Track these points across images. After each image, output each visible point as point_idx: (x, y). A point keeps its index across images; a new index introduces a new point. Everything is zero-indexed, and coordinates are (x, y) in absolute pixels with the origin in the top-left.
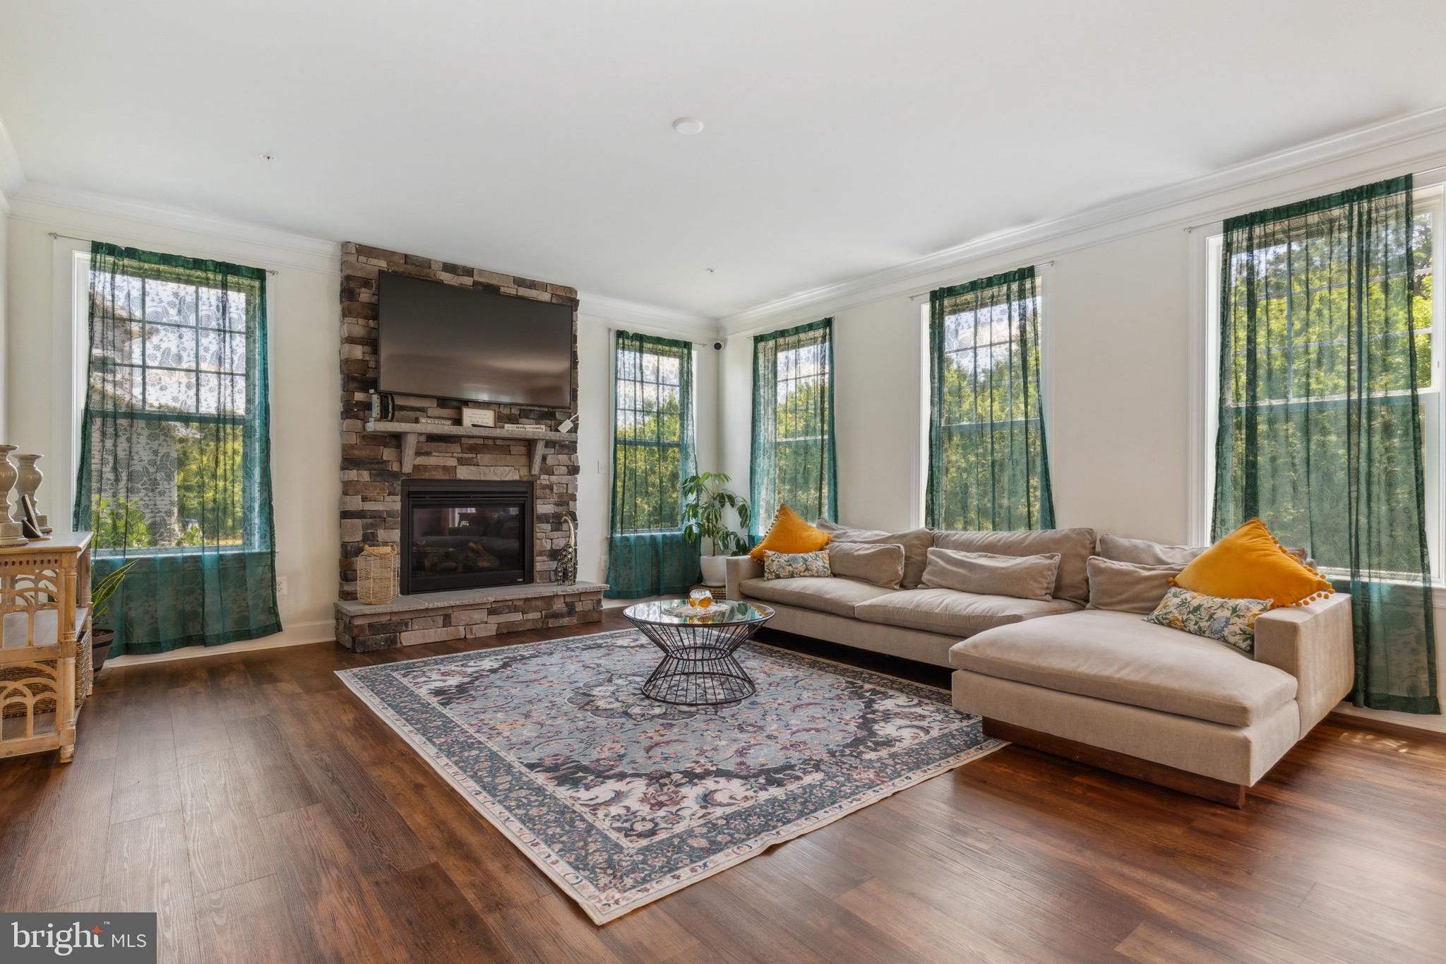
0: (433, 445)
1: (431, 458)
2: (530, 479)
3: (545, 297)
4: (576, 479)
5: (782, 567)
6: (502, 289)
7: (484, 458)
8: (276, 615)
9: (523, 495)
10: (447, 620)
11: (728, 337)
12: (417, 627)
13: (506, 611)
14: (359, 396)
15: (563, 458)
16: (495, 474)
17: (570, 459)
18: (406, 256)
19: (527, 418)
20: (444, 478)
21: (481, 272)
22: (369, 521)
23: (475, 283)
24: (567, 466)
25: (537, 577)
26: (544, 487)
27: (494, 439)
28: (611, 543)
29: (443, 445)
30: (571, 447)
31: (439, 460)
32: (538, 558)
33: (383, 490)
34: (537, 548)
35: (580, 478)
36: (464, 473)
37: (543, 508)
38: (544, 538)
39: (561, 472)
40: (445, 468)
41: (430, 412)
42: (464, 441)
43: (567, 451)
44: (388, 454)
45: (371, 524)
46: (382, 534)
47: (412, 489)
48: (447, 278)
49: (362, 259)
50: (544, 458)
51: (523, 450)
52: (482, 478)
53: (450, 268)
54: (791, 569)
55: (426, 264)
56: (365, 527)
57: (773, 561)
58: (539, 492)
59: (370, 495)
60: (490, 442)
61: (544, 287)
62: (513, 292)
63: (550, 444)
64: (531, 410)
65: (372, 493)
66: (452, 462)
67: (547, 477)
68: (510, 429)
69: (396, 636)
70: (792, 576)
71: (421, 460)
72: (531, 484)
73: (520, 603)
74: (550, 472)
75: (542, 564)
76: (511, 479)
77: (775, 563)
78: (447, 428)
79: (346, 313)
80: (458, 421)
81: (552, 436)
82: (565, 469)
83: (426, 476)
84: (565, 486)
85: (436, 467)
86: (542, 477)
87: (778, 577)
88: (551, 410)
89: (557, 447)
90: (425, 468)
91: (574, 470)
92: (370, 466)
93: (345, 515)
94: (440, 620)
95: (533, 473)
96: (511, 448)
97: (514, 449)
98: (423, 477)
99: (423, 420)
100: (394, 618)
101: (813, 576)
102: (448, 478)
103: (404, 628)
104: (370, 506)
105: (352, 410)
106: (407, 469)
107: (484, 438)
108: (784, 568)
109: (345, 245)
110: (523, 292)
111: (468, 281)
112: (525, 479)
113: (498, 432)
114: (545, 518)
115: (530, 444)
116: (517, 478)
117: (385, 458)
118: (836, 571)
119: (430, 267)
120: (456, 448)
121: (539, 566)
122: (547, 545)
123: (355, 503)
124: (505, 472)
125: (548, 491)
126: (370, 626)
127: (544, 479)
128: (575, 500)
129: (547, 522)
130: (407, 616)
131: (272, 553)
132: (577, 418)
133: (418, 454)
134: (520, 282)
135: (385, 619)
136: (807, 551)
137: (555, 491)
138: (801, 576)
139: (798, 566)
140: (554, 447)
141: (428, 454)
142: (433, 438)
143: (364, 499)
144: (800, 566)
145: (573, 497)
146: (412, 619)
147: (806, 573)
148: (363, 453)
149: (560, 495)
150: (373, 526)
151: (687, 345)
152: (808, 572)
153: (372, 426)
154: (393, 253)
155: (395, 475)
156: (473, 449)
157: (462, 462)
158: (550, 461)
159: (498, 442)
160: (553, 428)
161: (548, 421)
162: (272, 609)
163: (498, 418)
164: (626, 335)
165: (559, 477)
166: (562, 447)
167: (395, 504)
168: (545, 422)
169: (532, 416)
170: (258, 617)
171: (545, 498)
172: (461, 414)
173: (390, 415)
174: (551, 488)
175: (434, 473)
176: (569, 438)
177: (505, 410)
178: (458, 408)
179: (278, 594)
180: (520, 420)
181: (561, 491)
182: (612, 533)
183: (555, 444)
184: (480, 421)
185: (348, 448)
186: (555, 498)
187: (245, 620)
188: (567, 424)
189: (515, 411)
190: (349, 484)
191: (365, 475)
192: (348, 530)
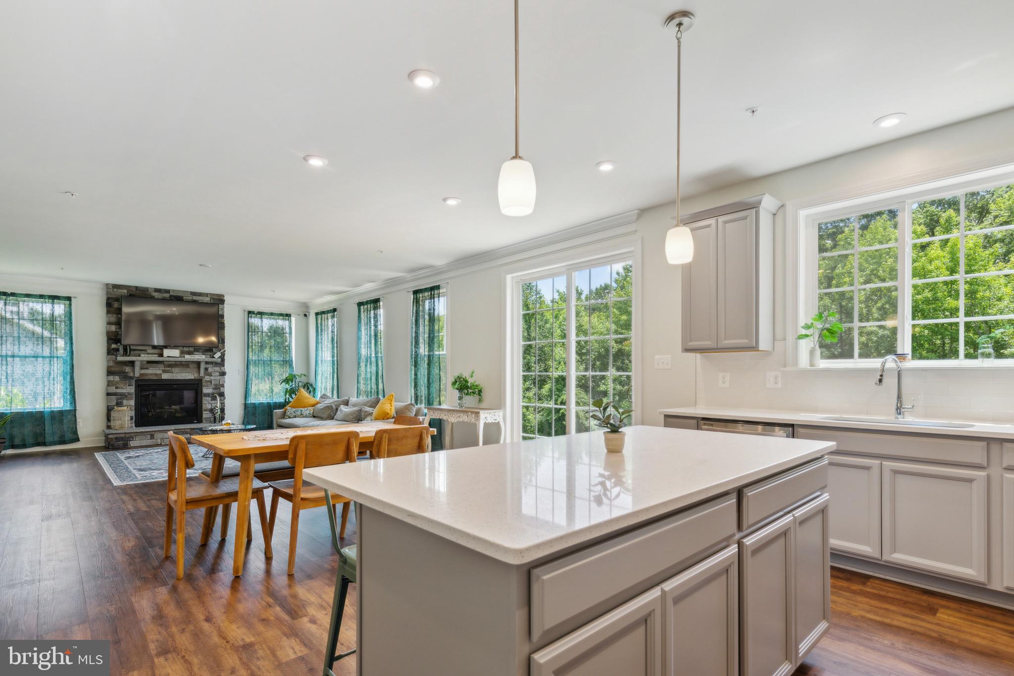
0: (149, 365)
1: (149, 370)
2: (199, 378)
3: (207, 300)
4: (224, 378)
6: (184, 298)
7: (176, 370)
8: (77, 434)
9: (196, 386)
10: (152, 437)
11: (310, 311)
12: (137, 439)
14: (114, 346)
15: (217, 369)
16: (181, 376)
17: (221, 369)
18: (136, 287)
19: (198, 352)
20: (155, 378)
22: (119, 397)
24: (219, 372)
25: (204, 420)
26: (207, 382)
27: (180, 361)
28: (246, 406)
29: (154, 365)
30: (222, 363)
31: (153, 372)
32: (204, 412)
33: (126, 384)
34: (204, 408)
35: (227, 378)
36: (165, 376)
37: (206, 390)
38: (207, 403)
39: (216, 375)
40: (156, 375)
41: (147, 352)
42: (165, 363)
43: (219, 366)
44: (128, 369)
46: (125, 402)
47: (140, 383)
48: (156, 295)
49: (115, 290)
50: (206, 369)
51: (196, 366)
52: (175, 378)
53: (158, 290)
54: (295, 414)
56: (117, 399)
58: (204, 384)
59: (120, 386)
60: (179, 363)
62: (190, 298)
63: (207, 363)
64: (200, 349)
66: (159, 372)
68: (188, 357)
69: (127, 441)
70: (295, 417)
71: (143, 371)
72: (200, 380)
73: (188, 430)
74: (210, 375)
75: (206, 415)
76: (190, 378)
77: (289, 412)
78: (155, 358)
79: (108, 311)
80: (161, 355)
81: (210, 360)
82: (218, 373)
83: (147, 378)
84: (218, 380)
85: (152, 374)
86: (206, 377)
87: (290, 418)
88: (211, 348)
89: (214, 364)
90: (146, 375)
91: (223, 374)
92: (119, 374)
93: (108, 394)
94: (149, 437)
95: (201, 375)
96: (189, 365)
97: (191, 366)
98: (145, 378)
99: (142, 355)
100: (127, 435)
101: (304, 417)
102: (157, 378)
103: (132, 439)
104: (119, 391)
105: (111, 352)
106: (137, 374)
107: (175, 361)
108: (292, 414)
109: (108, 285)
110: (195, 298)
112: (197, 378)
113: (182, 359)
114: (208, 395)
115: (198, 364)
116: (193, 378)
117: (126, 371)
118: (314, 415)
120: (161, 366)
121: (204, 416)
122: (209, 407)
123: (113, 389)
124: (187, 375)
125: (209, 383)
126: (116, 438)
127: (207, 378)
128: (224, 387)
129: (209, 397)
130: (133, 435)
131: (75, 410)
132: (225, 351)
133: (142, 368)
135: (122, 435)
136: (304, 407)
137: (213, 383)
138: (299, 417)
139: (298, 413)
140: (212, 364)
141: (146, 369)
142: (149, 362)
143: (116, 388)
145: (223, 386)
146: (136, 436)
148: (117, 369)
149: (216, 385)
150: (121, 399)
151: (290, 315)
152: (302, 416)
153: (120, 358)
155: (131, 378)
156: (169, 366)
157: (164, 371)
158: (210, 370)
159: (183, 363)
160: (211, 356)
161: (209, 353)
162: (75, 432)
163: (182, 353)
164: (253, 313)
165: (215, 378)
166: (216, 364)
167: (132, 390)
168: (207, 353)
169: (200, 351)
170: (69, 436)
171: (207, 386)
172: (163, 352)
173: (128, 353)
174: (211, 382)
175: (150, 376)
176: (219, 360)
177: (186, 349)
178: (162, 349)
179: (78, 426)
180: (194, 353)
181: (216, 383)
182: (246, 401)
183: (212, 363)
184: (173, 354)
185: (109, 367)
186: (212, 386)
187: (60, 437)
188: (217, 355)
189: (192, 349)
190: (108, 381)
191: (116, 378)
192: (108, 400)
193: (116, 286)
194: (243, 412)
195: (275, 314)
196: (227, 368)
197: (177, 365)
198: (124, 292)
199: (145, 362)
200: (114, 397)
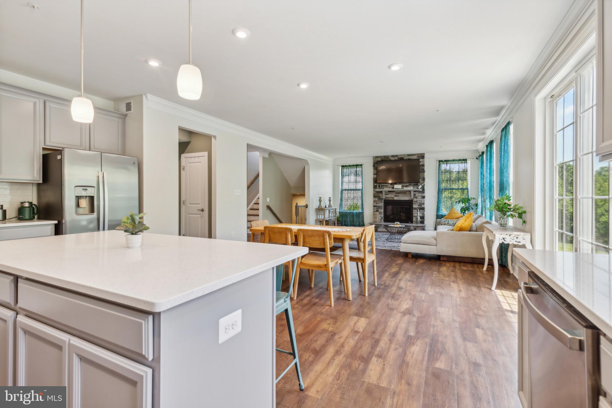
0: (389, 193)
3: (415, 157)
4: (424, 200)
6: (404, 158)
7: (400, 195)
8: (364, 223)
9: (410, 203)
10: (387, 227)
14: (375, 184)
15: (420, 194)
16: (402, 198)
18: (384, 156)
19: (411, 185)
21: (399, 155)
23: (398, 158)
24: (421, 196)
25: (414, 223)
28: (437, 216)
29: (391, 193)
30: (423, 191)
31: (391, 196)
33: (380, 202)
34: (414, 215)
35: (426, 199)
36: (396, 198)
37: (415, 206)
38: (415, 213)
40: (392, 197)
41: (390, 186)
42: (395, 192)
44: (380, 195)
46: (380, 210)
47: (385, 201)
48: (392, 159)
49: (376, 159)
50: (415, 195)
51: (409, 193)
52: (400, 199)
53: (393, 156)
58: (414, 203)
59: (378, 203)
60: (402, 192)
61: (414, 155)
62: (407, 158)
63: (415, 191)
66: (393, 196)
67: (416, 199)
68: (405, 189)
71: (386, 196)
72: (412, 201)
74: (416, 198)
75: (414, 219)
78: (391, 189)
79: (374, 169)
80: (393, 188)
81: (417, 190)
83: (388, 199)
84: (421, 201)
85: (390, 197)
88: (417, 183)
90: (388, 197)
91: (424, 197)
92: (377, 197)
93: (374, 206)
95: (411, 198)
97: (407, 193)
99: (386, 188)
102: (392, 199)
104: (378, 205)
105: (375, 187)
106: (384, 198)
109: (373, 157)
110: (410, 157)
111: (397, 158)
112: (410, 200)
113: (402, 190)
114: (416, 209)
115: (410, 191)
116: (408, 199)
119: (389, 157)
122: (416, 215)
124: (405, 198)
125: (416, 202)
127: (415, 200)
130: (379, 225)
131: (363, 212)
132: (424, 185)
133: (386, 194)
134: (409, 155)
137: (418, 202)
141: (388, 195)
142: (389, 191)
143: (376, 203)
144: (447, 222)
145: (423, 204)
147: (448, 224)
148: (376, 195)
149: (420, 203)
150: (378, 208)
151: (466, 160)
153: (378, 190)
154: (381, 156)
155: (382, 199)
156: (398, 193)
157: (395, 196)
158: (417, 195)
159: (403, 192)
160: (417, 188)
161: (416, 186)
162: (363, 222)
163: (403, 186)
164: (442, 161)
165: (419, 199)
166: (420, 192)
167: (382, 204)
168: (414, 186)
170: (361, 223)
172: (394, 186)
173: (380, 188)
176: (421, 190)
177: (405, 184)
179: (364, 219)
180: (409, 186)
182: (437, 212)
183: (417, 191)
184: (398, 187)
185: (374, 194)
186: (418, 204)
187: (359, 223)
188: (420, 187)
189: (408, 184)
190: (374, 200)
191: (377, 199)
192: (374, 209)
193: (377, 157)
195: (456, 160)
196: (426, 194)
197: (400, 192)
198: (380, 159)
199: (387, 192)
200: (375, 208)
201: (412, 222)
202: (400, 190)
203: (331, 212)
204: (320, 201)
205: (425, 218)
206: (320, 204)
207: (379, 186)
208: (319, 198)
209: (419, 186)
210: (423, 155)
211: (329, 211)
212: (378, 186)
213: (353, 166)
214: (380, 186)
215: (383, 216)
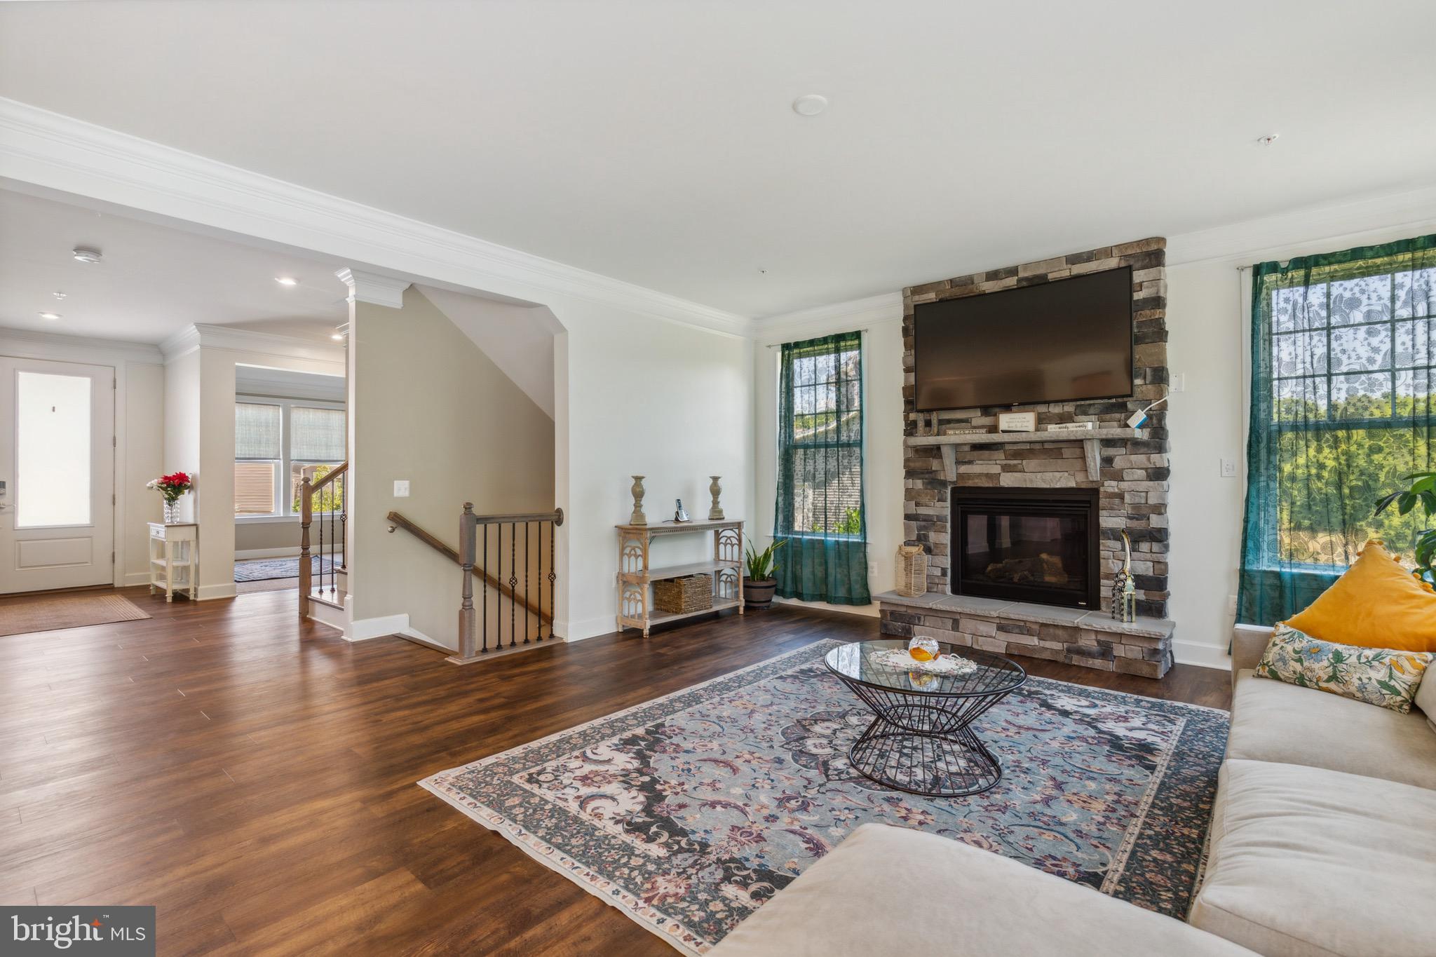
0: (976, 453)
1: (974, 466)
2: (1090, 486)
3: (1112, 263)
4: (1165, 487)
5: (1283, 659)
7: (1029, 464)
9: (1082, 505)
10: (956, 626)
12: (928, 624)
13: (1017, 631)
14: (912, 416)
15: (1140, 459)
16: (1044, 481)
17: (1149, 460)
18: (951, 281)
19: (1086, 414)
20: (987, 485)
21: (1026, 266)
22: (923, 523)
23: (1019, 281)
24: (1146, 469)
25: (1103, 605)
26: (1111, 496)
27: (1043, 442)
28: (1245, 578)
29: (986, 453)
30: (1157, 438)
31: (985, 470)
32: (1103, 582)
33: (935, 497)
34: (1103, 568)
35: (1173, 486)
36: (1008, 480)
37: (1108, 521)
38: (1112, 557)
39: (1136, 477)
40: (988, 476)
41: (975, 422)
42: (1007, 447)
43: (1145, 450)
44: (935, 465)
45: (924, 526)
46: (933, 537)
47: (960, 496)
49: (916, 298)
50: (1108, 461)
52: (1029, 485)
53: (993, 275)
54: (1298, 667)
55: (969, 280)
56: (919, 529)
57: (1275, 645)
58: (1103, 502)
60: (1038, 446)
61: (1107, 252)
62: (1066, 274)
63: (1107, 443)
64: (1090, 405)
65: (925, 500)
66: (996, 469)
67: (1114, 483)
68: (1053, 430)
69: (910, 628)
71: (964, 469)
72: (1095, 492)
74: (1119, 477)
76: (1063, 486)
77: (1276, 649)
78: (982, 437)
80: (993, 429)
81: (1114, 431)
82: (1142, 473)
83: (970, 483)
84: (1144, 494)
85: (980, 475)
86: (1106, 483)
88: (1120, 400)
89: (1129, 446)
90: (969, 476)
91: (1160, 474)
92: (922, 476)
93: (908, 517)
94: (949, 623)
95: (1091, 479)
96: (1063, 450)
97: (1067, 452)
98: (967, 485)
99: (951, 432)
100: (910, 611)
102: (991, 485)
103: (917, 621)
104: (922, 511)
105: (910, 429)
106: (951, 477)
107: (1030, 442)
108: (1285, 664)
109: (904, 290)
110: (1078, 269)
111: (1011, 282)
112: (1083, 486)
113: (1040, 436)
114: (1116, 535)
115: (1079, 443)
116: (1073, 484)
117: (933, 469)
119: (973, 283)
120: (1000, 455)
121: (1102, 592)
122: (1111, 568)
123: (912, 509)
125: (1117, 501)
126: (892, 613)
127: (1111, 486)
128: (1164, 514)
129: (1119, 540)
130: (919, 612)
131: (865, 543)
132: (1164, 407)
133: (959, 462)
134: (1073, 259)
135: (906, 610)
137: (1126, 501)
138: (1321, 689)
139: (1316, 666)
140: (1124, 446)
141: (970, 462)
142: (977, 447)
143: (917, 504)
144: (1321, 668)
145: (1160, 509)
146: (925, 616)
147: (1332, 686)
148: (917, 465)
149: (1136, 506)
150: (925, 528)
153: (919, 441)
154: (939, 283)
155: (944, 484)
156: (1018, 455)
157: (1006, 469)
158: (1118, 463)
159: (1047, 446)
160: (1122, 423)
161: (1117, 416)
162: (866, 586)
163: (1041, 421)
164: (1273, 267)
165: (1134, 484)
166: (1135, 445)
167: (943, 509)
168: (1108, 416)
169: (1092, 410)
170: (857, 591)
171: (1112, 509)
172: (997, 421)
173: (935, 429)
174: (1121, 496)
175: (976, 481)
176: (1142, 434)
177: (1055, 409)
178: (995, 415)
179: (870, 574)
180: (1076, 418)
181: (1137, 500)
182: (1243, 563)
183: (1123, 442)
184: (1019, 425)
185: (907, 461)
186: (1128, 510)
187: (850, 590)
188: (1139, 416)
189: (1069, 408)
190: (907, 490)
191: (919, 484)
192: (907, 530)
193: (917, 290)
194: (1234, 597)
196: (1176, 455)
197: (1031, 451)
198: (931, 296)
199: (967, 448)
200: (913, 523)
201: (1093, 603)
202: (1023, 437)
203: (723, 540)
204: (638, 494)
205: (1171, 586)
206: (638, 506)
207: (928, 424)
208: (633, 481)
209: (1133, 412)
210: (1154, 247)
211: (717, 534)
212: (921, 424)
213: (825, 340)
214: (935, 422)
215: (947, 562)
